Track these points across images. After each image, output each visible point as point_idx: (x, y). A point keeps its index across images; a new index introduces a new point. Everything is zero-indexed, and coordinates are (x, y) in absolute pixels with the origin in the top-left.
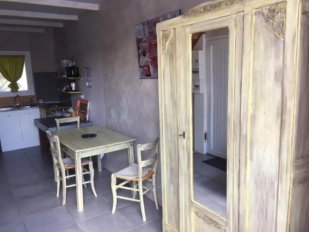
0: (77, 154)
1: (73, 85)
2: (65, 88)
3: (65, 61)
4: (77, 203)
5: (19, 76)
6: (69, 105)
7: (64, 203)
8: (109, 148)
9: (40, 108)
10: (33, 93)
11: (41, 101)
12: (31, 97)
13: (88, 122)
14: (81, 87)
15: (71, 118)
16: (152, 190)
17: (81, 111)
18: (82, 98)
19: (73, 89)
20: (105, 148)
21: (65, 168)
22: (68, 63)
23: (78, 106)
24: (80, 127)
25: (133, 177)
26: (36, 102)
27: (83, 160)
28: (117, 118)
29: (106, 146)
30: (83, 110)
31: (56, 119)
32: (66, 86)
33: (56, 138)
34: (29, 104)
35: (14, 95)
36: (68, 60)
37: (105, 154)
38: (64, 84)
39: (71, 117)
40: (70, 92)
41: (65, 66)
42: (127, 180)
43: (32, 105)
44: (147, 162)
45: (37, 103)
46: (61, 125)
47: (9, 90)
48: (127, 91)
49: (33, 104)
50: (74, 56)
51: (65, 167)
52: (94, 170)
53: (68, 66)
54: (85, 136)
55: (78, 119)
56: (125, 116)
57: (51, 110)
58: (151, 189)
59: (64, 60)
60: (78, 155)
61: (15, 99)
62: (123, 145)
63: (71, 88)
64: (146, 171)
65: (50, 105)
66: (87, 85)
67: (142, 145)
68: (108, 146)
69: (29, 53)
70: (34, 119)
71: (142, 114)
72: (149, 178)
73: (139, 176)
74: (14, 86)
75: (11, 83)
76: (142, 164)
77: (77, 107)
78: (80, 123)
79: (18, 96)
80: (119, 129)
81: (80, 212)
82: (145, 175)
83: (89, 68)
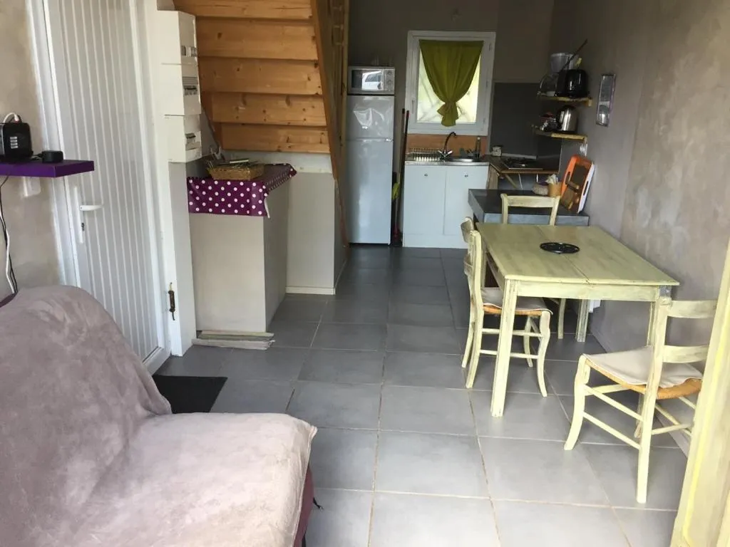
0: (509, 282)
1: (567, 117)
2: (546, 124)
3: (561, 54)
4: (491, 393)
5: (464, 90)
6: (553, 167)
7: (470, 384)
8: (596, 288)
9: (490, 165)
10: (484, 131)
11: (497, 152)
12: (479, 138)
13: (582, 213)
14: (587, 125)
15: (547, 198)
16: (687, 432)
17: (572, 184)
18: (583, 153)
19: (565, 128)
20: (585, 286)
21: (484, 309)
22: (567, 60)
23: (569, 173)
24: (555, 224)
25: (635, 380)
26: (488, 153)
27: (522, 301)
28: (650, 216)
29: (585, 282)
30: (577, 184)
31: (503, 196)
32: (550, 118)
33: (475, 238)
34: (472, 155)
35: (447, 131)
36: (570, 53)
37: (602, 302)
38: (549, 114)
39: (548, 195)
40: (554, 135)
41: (559, 68)
42: (616, 383)
43: (477, 158)
44: (684, 354)
45: (490, 154)
46: (513, 210)
47: (439, 119)
48: (691, 143)
49: (480, 155)
50: (586, 42)
51: (484, 306)
52: (551, 334)
53: (566, 69)
54: (549, 247)
55: (553, 203)
56: (669, 215)
57: (509, 175)
58: (687, 429)
59: (559, 52)
60: (511, 286)
61: (447, 140)
62: (637, 289)
63: (560, 125)
64: (680, 376)
65: (513, 162)
66: (603, 122)
67: (675, 302)
68: (590, 282)
69: (493, 35)
70: (470, 190)
71: (716, 214)
72: (685, 397)
73: (651, 381)
74: (449, 113)
75: (444, 103)
76: (665, 353)
77: (567, 173)
78: (558, 214)
79: (453, 134)
80: (647, 247)
81: (493, 415)
82: (672, 385)
83: (613, 75)
